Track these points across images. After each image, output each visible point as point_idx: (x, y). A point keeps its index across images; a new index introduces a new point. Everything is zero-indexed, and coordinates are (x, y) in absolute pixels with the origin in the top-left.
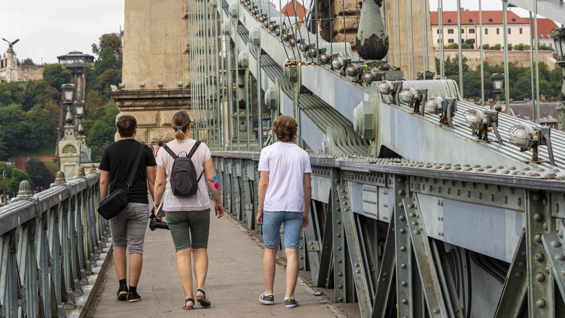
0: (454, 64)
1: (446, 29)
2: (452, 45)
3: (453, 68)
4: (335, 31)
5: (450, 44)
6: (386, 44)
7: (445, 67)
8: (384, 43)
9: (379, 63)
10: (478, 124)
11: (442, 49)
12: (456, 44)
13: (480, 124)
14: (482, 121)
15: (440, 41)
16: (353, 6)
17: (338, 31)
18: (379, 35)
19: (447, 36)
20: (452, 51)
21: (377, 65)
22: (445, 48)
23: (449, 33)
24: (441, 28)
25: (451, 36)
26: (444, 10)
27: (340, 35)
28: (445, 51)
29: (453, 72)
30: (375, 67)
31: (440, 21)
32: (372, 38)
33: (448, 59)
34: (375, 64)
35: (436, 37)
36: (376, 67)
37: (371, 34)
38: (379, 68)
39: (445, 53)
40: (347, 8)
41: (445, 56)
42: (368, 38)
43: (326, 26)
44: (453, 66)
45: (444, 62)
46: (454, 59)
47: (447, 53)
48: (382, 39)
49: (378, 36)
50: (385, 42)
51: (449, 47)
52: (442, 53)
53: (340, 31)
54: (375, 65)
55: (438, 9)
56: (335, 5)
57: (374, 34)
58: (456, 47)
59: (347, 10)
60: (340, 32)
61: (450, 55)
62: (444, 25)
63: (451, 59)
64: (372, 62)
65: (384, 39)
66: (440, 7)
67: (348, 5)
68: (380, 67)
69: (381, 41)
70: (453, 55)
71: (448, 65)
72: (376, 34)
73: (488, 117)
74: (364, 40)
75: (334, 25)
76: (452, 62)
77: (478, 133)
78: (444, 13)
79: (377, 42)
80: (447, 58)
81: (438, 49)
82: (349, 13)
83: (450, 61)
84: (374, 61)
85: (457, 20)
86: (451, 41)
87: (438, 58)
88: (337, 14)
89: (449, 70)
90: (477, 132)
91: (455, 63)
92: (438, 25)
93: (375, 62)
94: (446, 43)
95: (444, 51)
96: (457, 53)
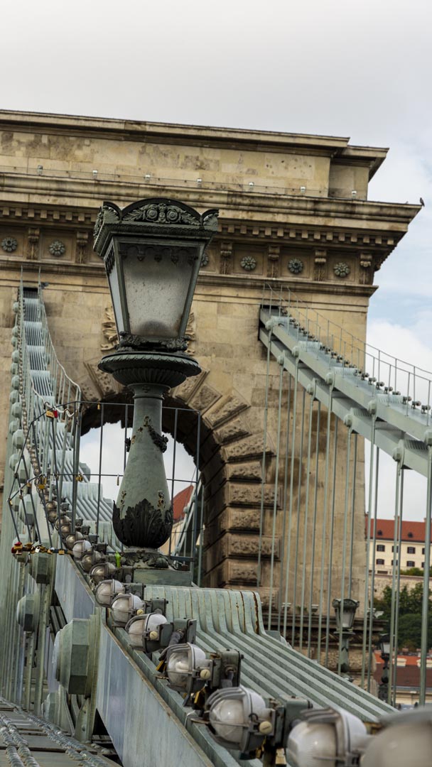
0: (412, 598)
1: (404, 547)
2: (411, 570)
3: (411, 602)
4: (222, 530)
5: (409, 568)
6: (166, 520)
7: (400, 601)
8: (163, 518)
9: (150, 554)
10: (190, 680)
11: (397, 575)
12: (417, 569)
13: (194, 679)
14: (198, 673)
15: (395, 563)
16: (252, 494)
17: (227, 530)
18: (154, 502)
19: (405, 557)
20: (411, 578)
21: (146, 558)
22: (401, 573)
23: (408, 552)
24: (398, 545)
25: (411, 557)
26: (404, 519)
27: (229, 535)
28: (402, 577)
29: (410, 608)
30: (141, 560)
31: (397, 534)
32: (141, 507)
33: (405, 589)
34: (142, 555)
35: (388, 556)
36: (144, 562)
37: (141, 499)
38: (149, 564)
39: (401, 580)
40: (242, 497)
41: (401, 585)
42: (133, 505)
43: (211, 522)
44: (411, 600)
45: (399, 593)
46: (412, 591)
47: (403, 582)
48: (159, 510)
49: (152, 505)
50: (166, 517)
51: (408, 573)
52: (396, 581)
53: (230, 529)
54: (142, 558)
55: (395, 517)
56: (226, 491)
57: (145, 500)
58: (417, 573)
59: (243, 500)
60: (230, 532)
61: (407, 584)
62: (402, 540)
63: (409, 589)
64: (138, 552)
65: (163, 511)
66: (399, 514)
67: (244, 493)
68: (150, 561)
69: (157, 514)
70: (412, 584)
71: (404, 598)
72: (150, 500)
73: (214, 665)
74: (125, 509)
75: (222, 520)
76: (410, 595)
77: (195, 702)
78: (404, 524)
79: (150, 515)
80: (403, 588)
81: (392, 574)
82: (245, 505)
83: (407, 593)
84: (141, 550)
85: (424, 535)
86: (410, 564)
87: (391, 587)
88: (227, 505)
89: (406, 606)
90: (194, 699)
91: (414, 596)
92: (393, 539)
93: (144, 552)
94: (404, 566)
95: (400, 578)
96: (419, 582)
